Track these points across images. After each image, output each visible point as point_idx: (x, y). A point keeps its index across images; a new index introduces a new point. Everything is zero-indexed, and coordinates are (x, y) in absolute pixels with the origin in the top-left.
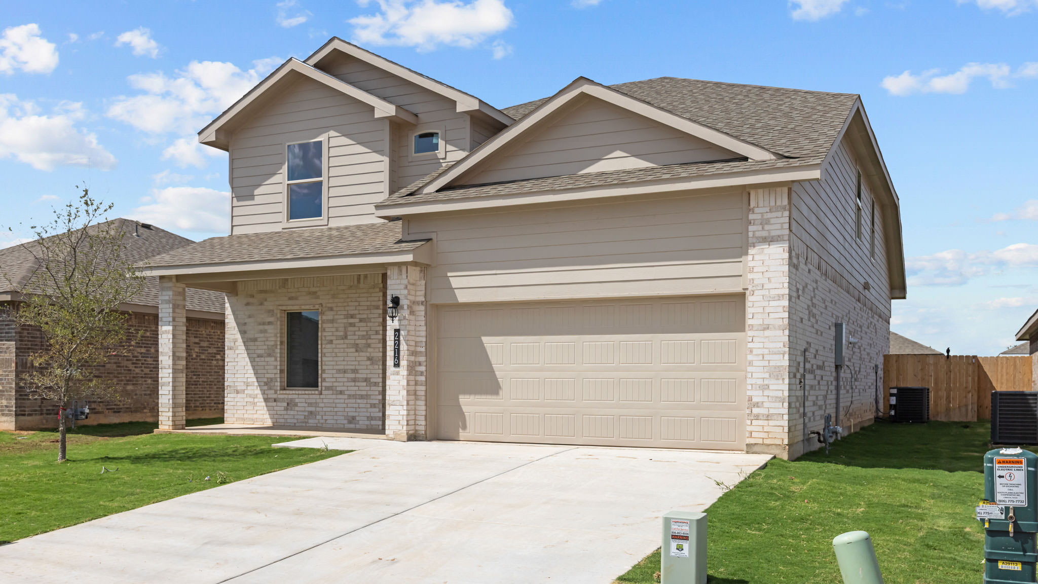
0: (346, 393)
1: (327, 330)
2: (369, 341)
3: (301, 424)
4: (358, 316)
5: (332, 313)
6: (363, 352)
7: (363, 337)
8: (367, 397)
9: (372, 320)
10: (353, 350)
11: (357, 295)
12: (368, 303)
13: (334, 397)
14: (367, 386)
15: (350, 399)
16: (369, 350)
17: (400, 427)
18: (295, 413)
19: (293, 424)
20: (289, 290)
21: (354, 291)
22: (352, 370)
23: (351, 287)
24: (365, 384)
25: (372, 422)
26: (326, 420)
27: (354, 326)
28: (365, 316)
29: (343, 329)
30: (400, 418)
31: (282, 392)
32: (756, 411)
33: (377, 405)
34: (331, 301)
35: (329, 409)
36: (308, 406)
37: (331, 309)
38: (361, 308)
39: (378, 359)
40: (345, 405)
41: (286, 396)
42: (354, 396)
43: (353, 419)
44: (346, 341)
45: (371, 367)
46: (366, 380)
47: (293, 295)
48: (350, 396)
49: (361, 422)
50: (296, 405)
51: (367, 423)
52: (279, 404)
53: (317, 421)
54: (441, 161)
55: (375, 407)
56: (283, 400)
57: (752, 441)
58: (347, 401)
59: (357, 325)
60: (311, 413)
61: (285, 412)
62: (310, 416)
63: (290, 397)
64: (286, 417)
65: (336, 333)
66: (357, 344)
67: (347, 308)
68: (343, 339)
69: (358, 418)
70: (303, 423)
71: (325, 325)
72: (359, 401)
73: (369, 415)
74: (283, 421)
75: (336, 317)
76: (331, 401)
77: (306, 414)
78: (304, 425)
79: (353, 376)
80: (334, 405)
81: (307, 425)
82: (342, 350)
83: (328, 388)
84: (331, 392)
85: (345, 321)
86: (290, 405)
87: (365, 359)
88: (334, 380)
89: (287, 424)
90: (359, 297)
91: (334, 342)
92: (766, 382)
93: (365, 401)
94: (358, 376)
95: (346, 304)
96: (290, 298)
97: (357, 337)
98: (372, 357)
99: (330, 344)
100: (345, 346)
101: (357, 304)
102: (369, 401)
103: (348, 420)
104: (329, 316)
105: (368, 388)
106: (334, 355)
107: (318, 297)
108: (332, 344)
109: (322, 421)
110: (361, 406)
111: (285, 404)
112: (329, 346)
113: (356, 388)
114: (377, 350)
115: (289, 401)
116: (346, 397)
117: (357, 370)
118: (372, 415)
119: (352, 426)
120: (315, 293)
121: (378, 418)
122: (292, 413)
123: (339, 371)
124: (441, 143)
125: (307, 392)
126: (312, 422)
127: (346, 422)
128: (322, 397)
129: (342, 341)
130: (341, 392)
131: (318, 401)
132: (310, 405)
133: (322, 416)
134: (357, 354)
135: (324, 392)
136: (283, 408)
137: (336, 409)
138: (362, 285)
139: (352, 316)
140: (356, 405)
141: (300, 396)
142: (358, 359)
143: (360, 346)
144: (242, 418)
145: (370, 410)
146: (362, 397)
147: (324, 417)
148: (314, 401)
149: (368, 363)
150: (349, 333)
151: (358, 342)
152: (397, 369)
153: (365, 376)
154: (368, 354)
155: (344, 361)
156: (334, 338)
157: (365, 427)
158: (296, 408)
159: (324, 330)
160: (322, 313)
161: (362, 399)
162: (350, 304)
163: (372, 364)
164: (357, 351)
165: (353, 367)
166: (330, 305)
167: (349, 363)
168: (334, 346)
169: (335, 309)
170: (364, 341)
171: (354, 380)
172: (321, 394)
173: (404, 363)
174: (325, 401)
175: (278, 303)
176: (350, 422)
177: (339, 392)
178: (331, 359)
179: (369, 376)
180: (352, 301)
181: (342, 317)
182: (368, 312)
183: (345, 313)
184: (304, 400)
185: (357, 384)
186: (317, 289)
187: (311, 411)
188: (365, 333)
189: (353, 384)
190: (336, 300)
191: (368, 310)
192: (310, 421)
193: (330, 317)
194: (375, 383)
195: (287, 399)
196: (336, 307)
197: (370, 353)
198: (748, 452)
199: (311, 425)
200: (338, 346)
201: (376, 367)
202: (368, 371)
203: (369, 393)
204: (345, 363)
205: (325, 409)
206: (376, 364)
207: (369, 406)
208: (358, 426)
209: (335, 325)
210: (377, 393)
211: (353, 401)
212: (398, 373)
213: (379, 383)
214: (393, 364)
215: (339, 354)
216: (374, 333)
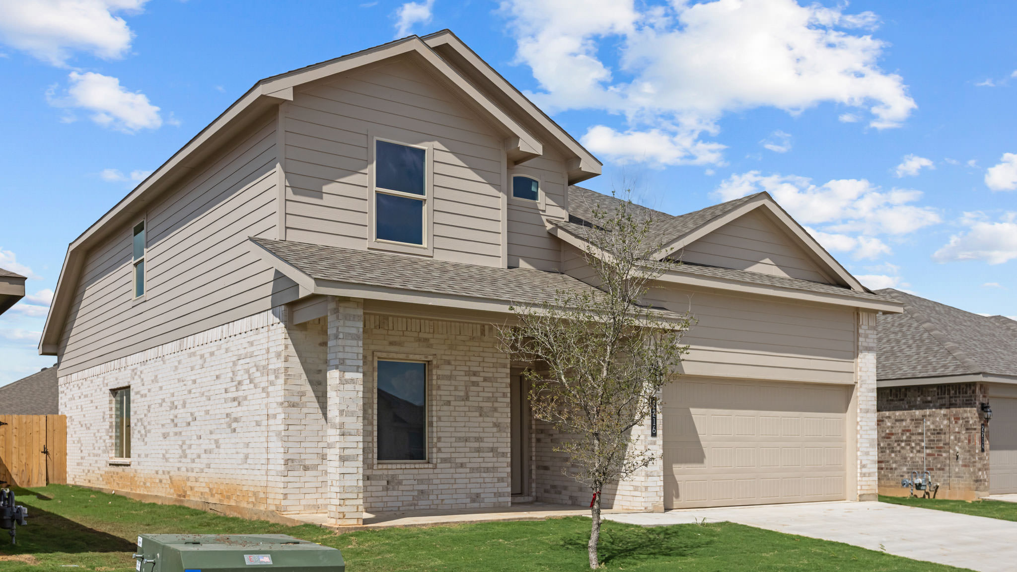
0: (468, 465)
1: (442, 388)
2: (496, 405)
3: (407, 508)
4: (482, 374)
5: (449, 367)
6: (488, 416)
7: (488, 399)
8: (494, 469)
9: (499, 380)
10: (477, 414)
11: (481, 349)
12: (494, 360)
13: (453, 471)
14: (493, 457)
15: (473, 472)
16: (496, 414)
17: (657, 499)
18: (400, 493)
19: (397, 509)
20: (390, 332)
21: (477, 344)
22: (475, 438)
23: (474, 338)
24: (491, 454)
25: (499, 498)
26: (443, 500)
27: (478, 385)
28: (490, 375)
29: (463, 389)
30: (658, 489)
31: (380, 466)
32: (864, 470)
33: (505, 479)
34: (448, 352)
35: (447, 486)
36: (418, 484)
37: (449, 363)
38: (485, 365)
39: (505, 426)
40: (467, 481)
41: (385, 472)
42: (478, 470)
43: (477, 497)
44: (468, 403)
45: (498, 435)
46: (492, 450)
47: (397, 339)
48: (472, 470)
49: (486, 500)
50: (400, 483)
51: (495, 500)
52: (374, 482)
53: (429, 502)
54: (541, 213)
55: (503, 482)
56: (380, 477)
57: (862, 492)
58: (469, 475)
59: (481, 384)
60: (422, 492)
61: (384, 493)
62: (421, 497)
63: (391, 472)
64: (385, 499)
65: (453, 393)
66: (481, 407)
67: (468, 363)
68: (463, 400)
69: (482, 496)
70: (411, 505)
71: (440, 382)
72: (484, 475)
73: (496, 491)
74: (381, 505)
75: (454, 373)
76: (449, 476)
77: (416, 493)
78: (412, 508)
79: (476, 445)
80: (453, 481)
81: (417, 507)
82: (463, 414)
83: (444, 460)
84: (448, 465)
85: (467, 378)
86: (391, 483)
87: (491, 425)
88: (453, 450)
89: (388, 509)
90: (483, 352)
91: (452, 403)
92: (868, 450)
93: (491, 475)
94: (482, 445)
95: (467, 358)
96: (391, 343)
97: (481, 399)
98: (500, 423)
99: (447, 405)
100: (466, 409)
101: (480, 359)
102: (496, 475)
103: (471, 498)
104: (445, 370)
105: (495, 459)
106: (452, 419)
107: (430, 346)
108: (450, 405)
109: (436, 502)
110: (487, 480)
111: (385, 483)
112: (445, 408)
113: (481, 460)
114: (505, 415)
115: (390, 478)
116: (468, 470)
117: (481, 438)
118: (500, 491)
119: (476, 505)
120: (426, 340)
121: (506, 494)
122: (395, 493)
123: (459, 439)
124: (541, 194)
125: (417, 466)
126: (423, 504)
127: (468, 500)
128: (436, 471)
129: (462, 403)
130: (462, 465)
131: (431, 476)
132: (421, 481)
133: (437, 495)
134: (481, 419)
135: (439, 466)
136: (381, 488)
137: (455, 486)
138: (486, 338)
139: (475, 374)
140: (481, 480)
141: (406, 471)
142: (482, 425)
143: (485, 410)
144: (314, 506)
145: (497, 485)
146: (487, 470)
147: (440, 497)
148: (426, 477)
149: (495, 430)
150: (470, 394)
151: (481, 404)
152: (654, 439)
153: (491, 445)
154: (494, 420)
155: (465, 427)
156: (452, 398)
157: (491, 505)
158: (401, 488)
159: (439, 388)
160: (438, 367)
161: (487, 472)
162: (473, 358)
163: (500, 431)
164: (481, 415)
165: (477, 435)
166: (447, 358)
167: (471, 430)
168: (452, 408)
169: (453, 363)
170: (490, 404)
171: (478, 450)
172: (435, 468)
173: (660, 432)
174: (440, 476)
175: (373, 347)
176: (473, 501)
177: (459, 465)
178: (448, 424)
179: (496, 445)
180: (474, 356)
181: (463, 373)
182: (494, 370)
183: (467, 369)
184: (411, 477)
185: (482, 454)
186: (430, 336)
187: (422, 490)
188: (490, 395)
189: (476, 455)
190: (454, 352)
191: (493, 367)
192: (420, 503)
193: (448, 373)
194: (503, 453)
195: (387, 475)
196: (455, 360)
197: (497, 418)
198: (860, 501)
199: (422, 507)
200: (457, 409)
201: (504, 435)
202: (495, 440)
203: (496, 465)
204: (467, 429)
205: (441, 487)
206: (504, 432)
207: (496, 480)
208: (483, 505)
209: (454, 383)
210: (505, 465)
211: (478, 475)
212: (654, 443)
213: (507, 453)
214: (650, 433)
215: (458, 419)
216: (501, 395)
